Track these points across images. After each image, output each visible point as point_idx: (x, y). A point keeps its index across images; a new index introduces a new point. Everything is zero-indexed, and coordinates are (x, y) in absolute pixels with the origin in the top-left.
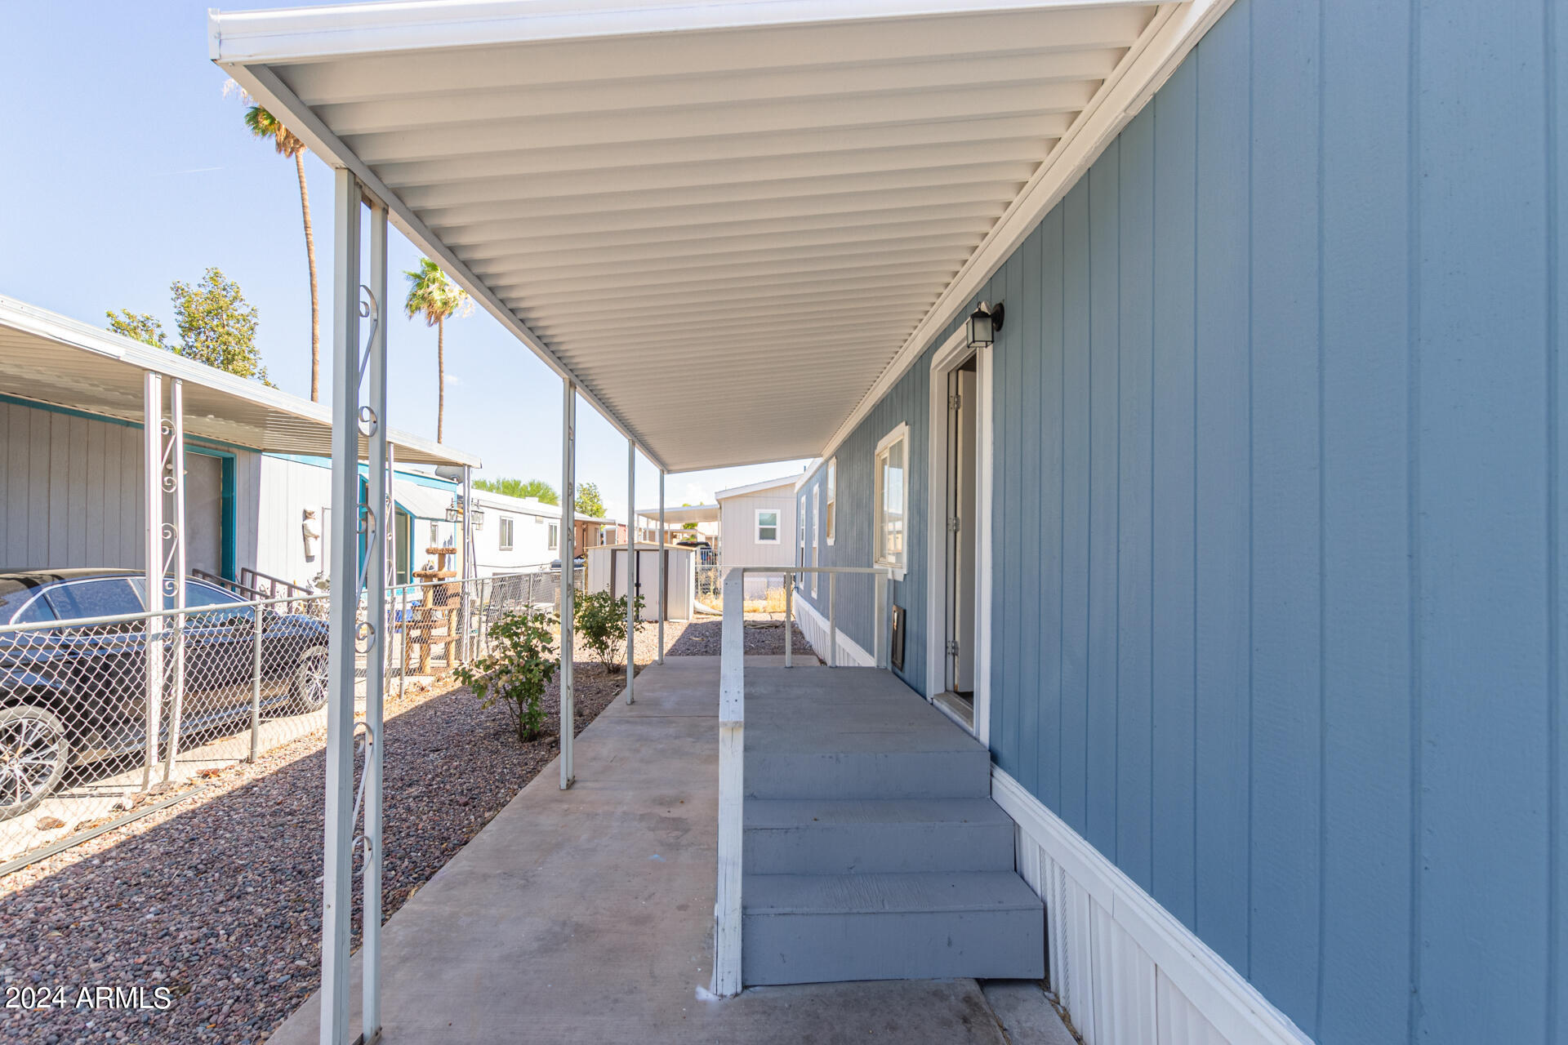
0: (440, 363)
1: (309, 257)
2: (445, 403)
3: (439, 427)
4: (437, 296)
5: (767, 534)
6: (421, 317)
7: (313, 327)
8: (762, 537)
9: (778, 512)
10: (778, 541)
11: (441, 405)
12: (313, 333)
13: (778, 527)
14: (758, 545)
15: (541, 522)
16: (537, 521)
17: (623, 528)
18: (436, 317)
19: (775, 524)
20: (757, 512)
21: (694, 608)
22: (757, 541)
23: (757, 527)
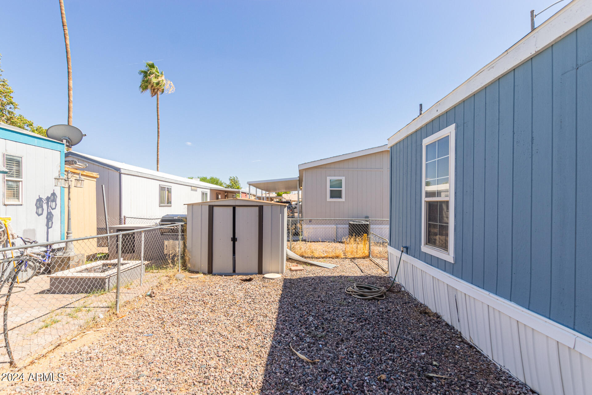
0: (158, 115)
1: (66, 42)
2: (160, 134)
3: (158, 146)
4: (154, 81)
5: (336, 194)
6: (148, 92)
7: (68, 82)
8: (332, 197)
9: (343, 179)
10: (343, 199)
11: (158, 136)
12: (68, 85)
13: (343, 189)
14: (328, 201)
15: (196, 191)
16: (192, 190)
17: (245, 194)
18: (154, 92)
19: (341, 187)
20: (328, 179)
21: (287, 255)
22: (329, 199)
23: (329, 189)
